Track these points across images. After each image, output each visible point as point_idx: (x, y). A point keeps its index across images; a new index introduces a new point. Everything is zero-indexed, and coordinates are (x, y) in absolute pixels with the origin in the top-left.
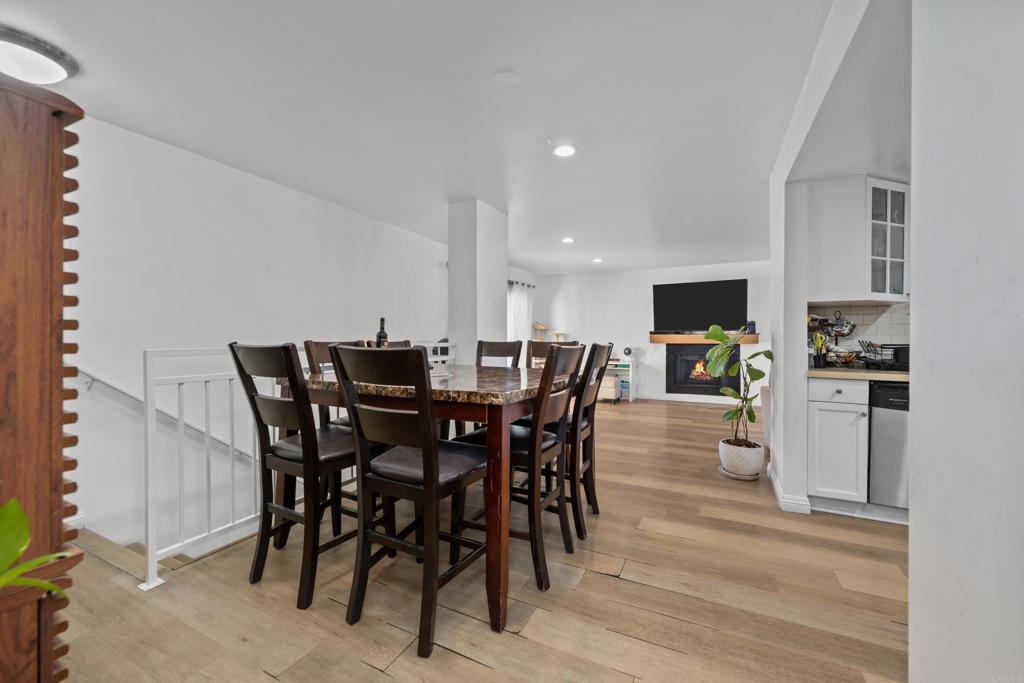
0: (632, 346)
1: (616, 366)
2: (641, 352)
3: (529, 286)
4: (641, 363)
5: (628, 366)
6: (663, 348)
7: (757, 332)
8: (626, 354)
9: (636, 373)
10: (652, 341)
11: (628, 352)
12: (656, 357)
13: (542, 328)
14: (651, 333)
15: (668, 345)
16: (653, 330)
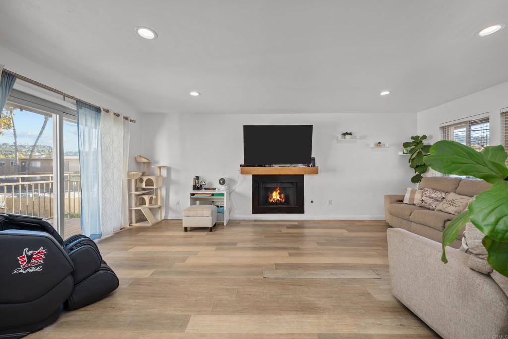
0: (225, 177)
1: (213, 195)
2: (233, 181)
3: (126, 118)
4: (233, 190)
5: (223, 195)
6: (250, 178)
7: (316, 166)
8: (220, 183)
9: (229, 199)
10: (242, 173)
11: (223, 182)
12: (244, 185)
13: (144, 160)
14: (241, 166)
15: (253, 175)
16: (243, 164)
